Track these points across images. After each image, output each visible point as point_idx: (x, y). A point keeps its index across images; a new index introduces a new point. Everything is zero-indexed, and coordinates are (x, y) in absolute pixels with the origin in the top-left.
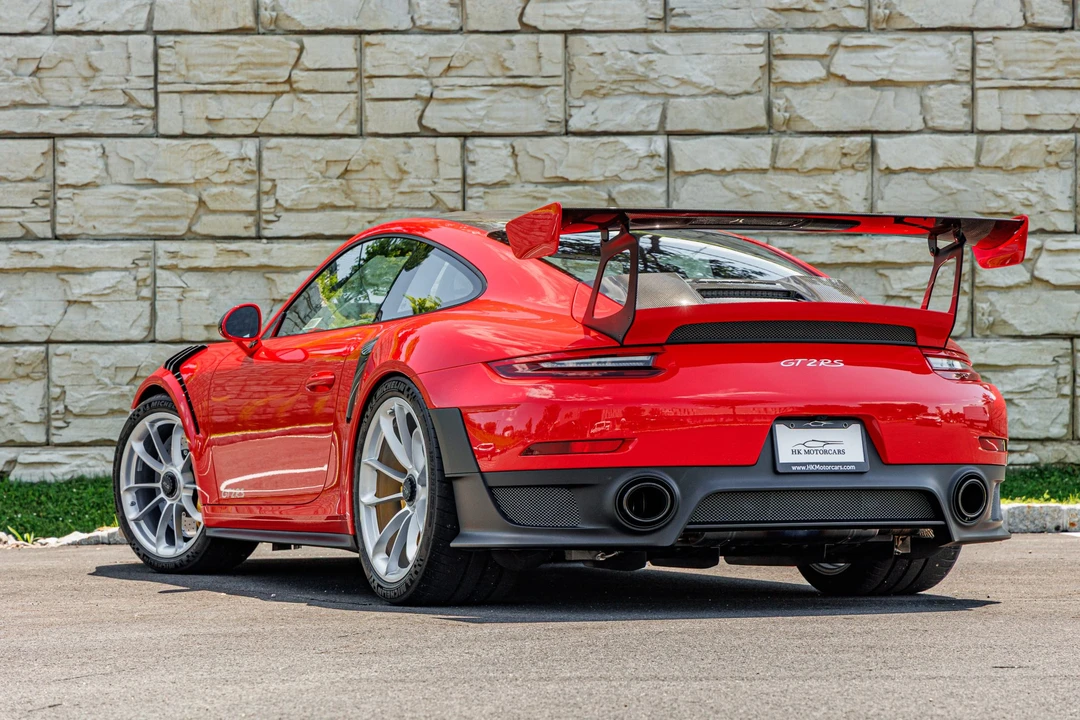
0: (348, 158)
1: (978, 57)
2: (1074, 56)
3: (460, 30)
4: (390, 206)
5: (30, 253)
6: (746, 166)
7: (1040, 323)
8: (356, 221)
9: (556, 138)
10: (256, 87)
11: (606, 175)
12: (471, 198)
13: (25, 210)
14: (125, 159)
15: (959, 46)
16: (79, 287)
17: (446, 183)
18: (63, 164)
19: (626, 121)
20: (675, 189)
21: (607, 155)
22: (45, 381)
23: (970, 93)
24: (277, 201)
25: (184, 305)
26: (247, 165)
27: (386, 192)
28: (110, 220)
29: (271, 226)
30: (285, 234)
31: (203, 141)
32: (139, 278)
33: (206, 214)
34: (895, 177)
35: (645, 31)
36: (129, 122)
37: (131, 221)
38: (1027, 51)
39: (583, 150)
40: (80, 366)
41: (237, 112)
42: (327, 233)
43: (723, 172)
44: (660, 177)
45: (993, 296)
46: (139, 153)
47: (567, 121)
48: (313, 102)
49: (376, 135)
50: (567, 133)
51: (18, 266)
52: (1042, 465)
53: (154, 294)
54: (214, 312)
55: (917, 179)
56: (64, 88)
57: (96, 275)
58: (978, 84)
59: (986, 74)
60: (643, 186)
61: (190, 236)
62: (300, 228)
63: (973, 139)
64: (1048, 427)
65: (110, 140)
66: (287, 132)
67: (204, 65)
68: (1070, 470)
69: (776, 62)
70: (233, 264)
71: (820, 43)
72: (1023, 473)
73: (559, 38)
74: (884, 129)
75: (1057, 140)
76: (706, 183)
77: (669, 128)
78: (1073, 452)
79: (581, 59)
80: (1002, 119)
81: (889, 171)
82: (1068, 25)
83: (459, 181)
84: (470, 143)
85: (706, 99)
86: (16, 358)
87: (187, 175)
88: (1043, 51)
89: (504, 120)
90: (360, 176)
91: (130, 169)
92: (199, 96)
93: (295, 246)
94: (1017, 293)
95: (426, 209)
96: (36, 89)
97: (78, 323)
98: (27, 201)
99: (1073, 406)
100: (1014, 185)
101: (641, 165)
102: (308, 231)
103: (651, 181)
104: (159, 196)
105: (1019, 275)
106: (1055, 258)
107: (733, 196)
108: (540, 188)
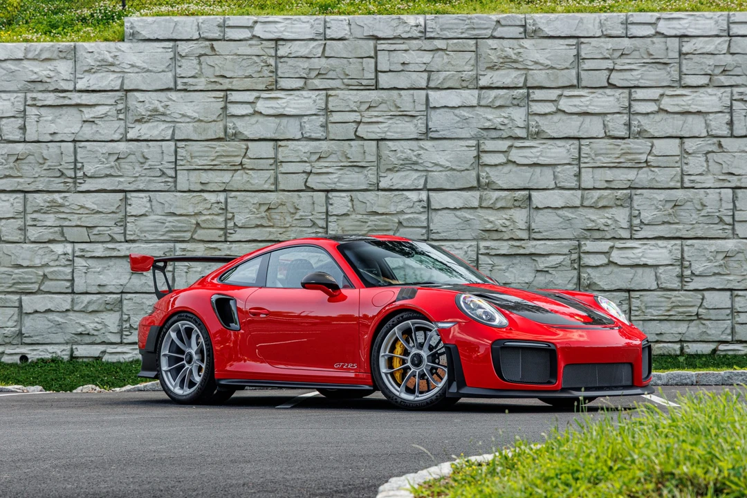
0: (270, 202)
1: (582, 152)
2: (629, 151)
3: (325, 139)
4: (290, 226)
5: (113, 249)
6: (467, 206)
7: (613, 284)
8: (274, 233)
9: (373, 192)
10: (225, 167)
11: (397, 210)
12: (330, 222)
13: (111, 228)
14: (160, 203)
15: (573, 146)
17: (318, 214)
18: (130, 205)
19: (407, 183)
20: (431, 217)
21: (398, 200)
22: (120, 312)
23: (578, 170)
24: (235, 223)
25: (188, 275)
26: (220, 205)
27: (288, 219)
28: (153, 233)
29: (231, 235)
30: (239, 239)
31: (199, 194)
33: (199, 230)
34: (541, 211)
35: (417, 139)
36: (162, 184)
37: (163, 233)
38: (606, 149)
39: (386, 198)
40: (137, 304)
41: (216, 179)
42: (259, 239)
43: (455, 209)
44: (424, 212)
45: (589, 270)
46: (167, 200)
47: (378, 184)
48: (253, 175)
49: (284, 191)
50: (378, 190)
51: (107, 255)
53: (174, 269)
55: (552, 212)
56: (131, 168)
58: (582, 165)
59: (586, 160)
60: (416, 215)
61: (192, 240)
62: (246, 237)
63: (579, 192)
65: (153, 193)
66: (240, 189)
67: (200, 156)
69: (482, 155)
71: (503, 145)
73: (374, 143)
74: (535, 188)
75: (621, 193)
76: (447, 214)
77: (428, 187)
79: (385, 152)
80: (594, 183)
81: (537, 208)
82: (627, 136)
83: (325, 214)
84: (330, 195)
85: (447, 173)
86: (106, 301)
87: (191, 210)
88: (614, 149)
89: (346, 183)
90: (276, 211)
91: (163, 208)
92: (197, 172)
93: (244, 245)
94: (602, 269)
95: (308, 227)
96: (117, 168)
97: (137, 284)
98: (112, 223)
100: (600, 215)
101: (415, 206)
102: (249, 238)
103: (420, 213)
104: (176, 221)
105: (602, 260)
106: (620, 252)
107: (460, 221)
108: (365, 216)
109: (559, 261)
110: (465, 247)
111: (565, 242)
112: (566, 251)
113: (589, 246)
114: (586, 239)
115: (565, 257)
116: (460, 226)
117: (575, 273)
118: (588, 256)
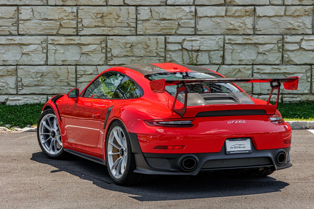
0: (103, 12)
4: (115, 26)
5: (11, 39)
6: (218, 15)
7: (302, 61)
8: (105, 30)
9: (163, 7)
11: (178, 17)
12: (138, 24)
13: (10, 27)
14: (39, 12)
16: (26, 49)
17: (131, 20)
18: (21, 14)
19: (183, 2)
20: (197, 22)
21: (178, 12)
22: (16, 76)
24: (82, 25)
25: (56, 55)
26: (74, 14)
27: (114, 22)
28: (34, 30)
29: (81, 32)
30: (85, 34)
31: (61, 7)
32: (43, 47)
33: (62, 28)
34: (261, 18)
36: (40, 1)
37: (40, 30)
39: (171, 10)
40: (26, 72)
42: (97, 34)
43: (211, 17)
44: (193, 18)
45: (288, 53)
46: (42, 10)
47: (166, 2)
49: (111, 5)
50: (166, 5)
51: (8, 43)
52: (302, 101)
53: (47, 51)
54: (64, 57)
55: (267, 19)
57: (31, 46)
60: (188, 21)
61: (57, 34)
62: (89, 32)
63: (284, 7)
64: (304, 90)
65: (34, 7)
66: (85, 4)
68: (310, 103)
70: (70, 43)
72: (296, 104)
74: (258, 4)
75: (308, 8)
76: (206, 20)
77: (196, 4)
78: (311, 97)
80: (292, 2)
81: (259, 17)
83: (135, 19)
84: (138, 8)
86: (8, 70)
87: (56, 17)
89: (148, 1)
90: (107, 17)
91: (40, 15)
93: (88, 38)
94: (296, 52)
95: (125, 27)
97: (25, 59)
98: (10, 24)
99: (311, 84)
100: (295, 21)
101: (188, 15)
102: (91, 33)
103: (191, 19)
104: (49, 23)
105: (296, 47)
106: (307, 42)
107: (214, 24)
108: (159, 21)
109: (271, 47)
110: (217, 39)
111: (275, 37)
112: (275, 42)
113: (289, 39)
114: (287, 34)
115: (274, 45)
116: (214, 27)
117: (280, 54)
118: (288, 44)
